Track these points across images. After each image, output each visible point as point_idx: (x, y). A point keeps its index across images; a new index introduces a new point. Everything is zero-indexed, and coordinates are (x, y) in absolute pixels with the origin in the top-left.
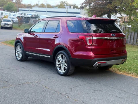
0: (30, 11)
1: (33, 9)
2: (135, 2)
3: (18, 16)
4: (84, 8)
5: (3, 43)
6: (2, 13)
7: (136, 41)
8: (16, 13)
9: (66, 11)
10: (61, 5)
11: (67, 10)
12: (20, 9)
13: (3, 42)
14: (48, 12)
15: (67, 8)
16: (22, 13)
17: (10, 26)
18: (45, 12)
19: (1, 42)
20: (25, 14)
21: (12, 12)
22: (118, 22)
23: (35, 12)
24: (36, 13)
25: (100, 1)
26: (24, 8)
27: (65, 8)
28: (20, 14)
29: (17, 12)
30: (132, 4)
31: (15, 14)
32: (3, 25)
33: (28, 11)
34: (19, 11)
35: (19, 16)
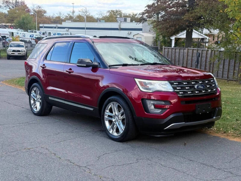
0: (59, 28)
1: (64, 24)
2: (229, 7)
3: (37, 37)
4: (146, 21)
5: (4, 83)
6: (12, 33)
7: (232, 74)
8: (35, 32)
9: (117, 27)
10: (111, 16)
11: (120, 25)
12: (41, 25)
13: (6, 82)
14: (87, 29)
15: (119, 21)
16: (44, 31)
17: (22, 54)
18: (83, 28)
19: (2, 81)
20: (50, 33)
21: (29, 31)
22: (206, 43)
23: (67, 29)
24: (68, 31)
25: (173, 9)
26: (49, 23)
27: (116, 21)
28: (42, 34)
29: (37, 31)
30: (223, 12)
31: (33, 33)
32: (10, 53)
33: (55, 28)
34: (41, 29)
35: (39, 36)
